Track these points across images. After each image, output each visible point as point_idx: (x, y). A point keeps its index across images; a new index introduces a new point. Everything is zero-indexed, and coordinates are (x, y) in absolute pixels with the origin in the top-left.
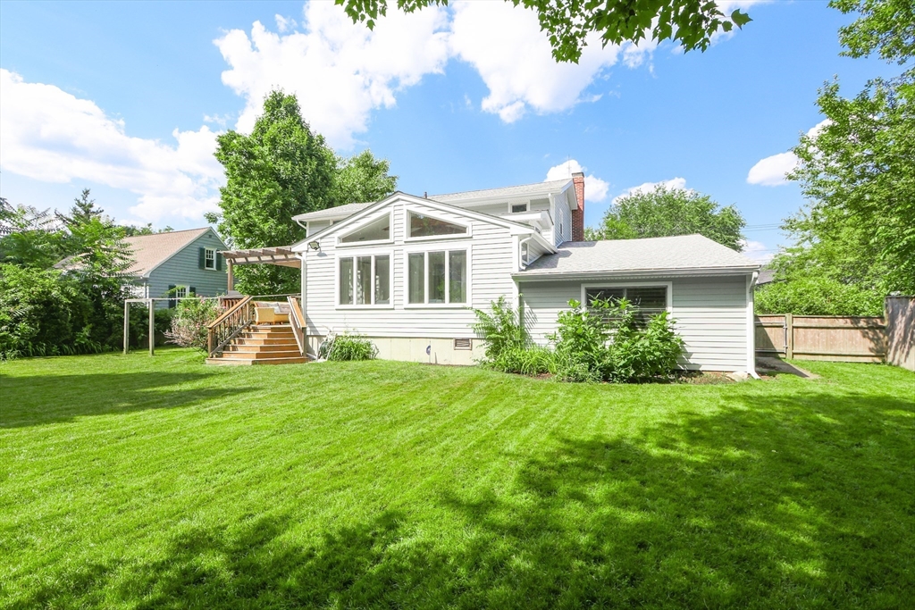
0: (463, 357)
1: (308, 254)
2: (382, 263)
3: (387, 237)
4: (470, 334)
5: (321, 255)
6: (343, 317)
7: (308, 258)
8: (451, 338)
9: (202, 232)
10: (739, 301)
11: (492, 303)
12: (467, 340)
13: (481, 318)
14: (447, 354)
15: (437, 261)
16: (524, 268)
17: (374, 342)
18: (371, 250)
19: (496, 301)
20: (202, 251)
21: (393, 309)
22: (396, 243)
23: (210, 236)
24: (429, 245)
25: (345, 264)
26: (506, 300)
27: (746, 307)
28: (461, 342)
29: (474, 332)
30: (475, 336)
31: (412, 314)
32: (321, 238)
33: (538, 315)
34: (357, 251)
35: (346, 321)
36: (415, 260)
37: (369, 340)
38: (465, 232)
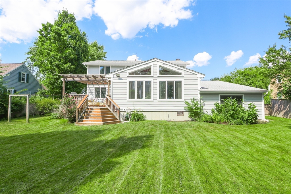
0: (180, 118)
1: (114, 78)
2: (148, 84)
3: (150, 74)
4: (183, 110)
5: (120, 79)
6: (133, 104)
7: (114, 80)
8: (176, 112)
9: (20, 65)
10: (260, 100)
11: (191, 99)
12: (182, 112)
13: (187, 105)
14: (175, 117)
15: (171, 84)
16: (202, 88)
17: (144, 113)
18: (144, 79)
19: (192, 99)
20: (20, 73)
21: (153, 101)
22: (154, 77)
23: (24, 67)
24: (167, 79)
25: (131, 83)
26: (196, 99)
27: (262, 101)
28: (180, 113)
29: (185, 109)
30: (185, 111)
31: (161, 103)
32: (120, 72)
33: (205, 104)
34: (136, 79)
35: (134, 105)
36: (162, 83)
37: (142, 113)
38: (181, 75)
